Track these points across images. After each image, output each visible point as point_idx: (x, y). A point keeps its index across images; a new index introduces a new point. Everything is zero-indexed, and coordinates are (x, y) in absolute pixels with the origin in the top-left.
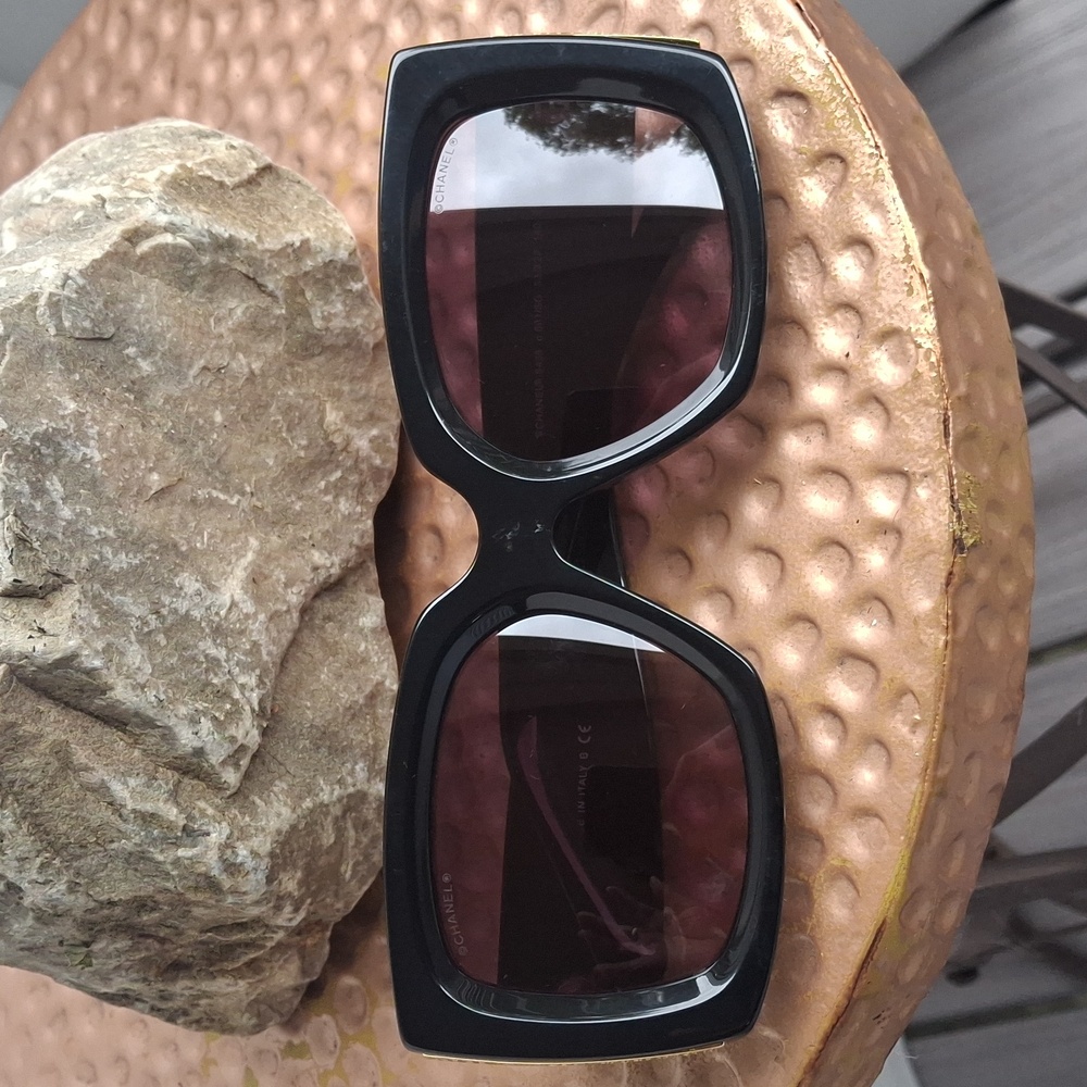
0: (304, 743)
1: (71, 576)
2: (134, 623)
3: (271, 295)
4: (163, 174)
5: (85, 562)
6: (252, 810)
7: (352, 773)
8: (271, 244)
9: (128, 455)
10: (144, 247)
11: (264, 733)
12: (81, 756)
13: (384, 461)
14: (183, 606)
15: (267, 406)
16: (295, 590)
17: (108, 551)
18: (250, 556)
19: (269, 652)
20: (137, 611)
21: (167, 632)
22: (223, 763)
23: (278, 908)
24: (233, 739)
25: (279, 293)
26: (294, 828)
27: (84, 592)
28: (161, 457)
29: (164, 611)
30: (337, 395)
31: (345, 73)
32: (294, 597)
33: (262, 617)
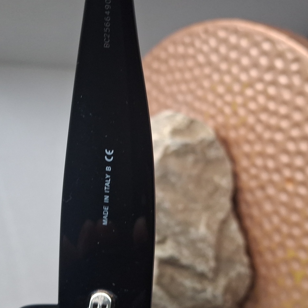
1: (169, 236)
15: (201, 181)
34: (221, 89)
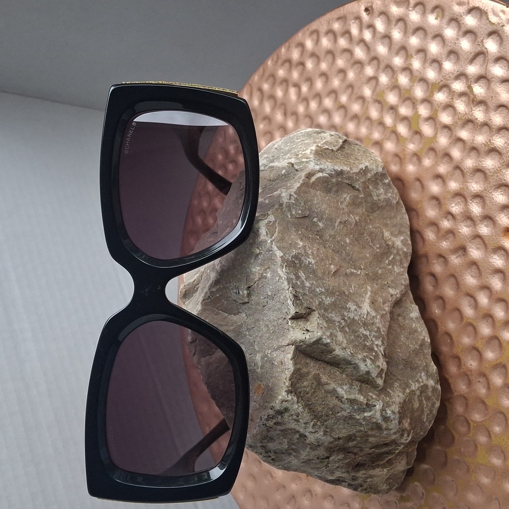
0: (401, 367)
1: (314, 308)
2: (337, 324)
3: (358, 190)
4: (312, 150)
5: (317, 303)
6: (388, 395)
7: (421, 377)
8: (355, 170)
9: (322, 260)
10: (313, 179)
11: (388, 363)
12: (324, 379)
13: (408, 249)
14: (352, 315)
15: (363, 234)
16: (386, 305)
17: (323, 297)
18: (369, 293)
19: (383, 330)
20: (337, 319)
21: (348, 326)
22: (377, 377)
23: (402, 435)
24: (378, 366)
25: (361, 189)
26: (405, 401)
27: (319, 314)
28: (333, 259)
29: (346, 318)
30: (386, 225)
31: (362, 98)
32: (387, 308)
33: (378, 317)
34: (392, 98)
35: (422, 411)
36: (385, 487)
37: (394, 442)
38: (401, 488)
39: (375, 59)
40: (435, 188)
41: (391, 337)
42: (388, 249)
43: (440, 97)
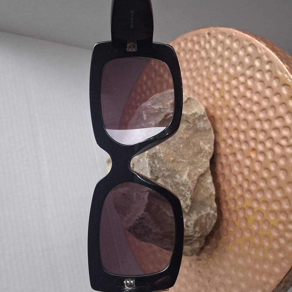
0: (199, 204)
1: (159, 177)
2: (169, 184)
3: (190, 123)
4: (170, 103)
5: (161, 174)
6: (190, 216)
7: (207, 209)
8: (190, 114)
9: (167, 155)
10: (168, 117)
11: (192, 202)
12: (161, 207)
13: (211, 151)
14: (177, 181)
15: (189, 143)
16: (195, 176)
17: (165, 172)
18: (188, 171)
19: (192, 188)
20: (170, 182)
21: (175, 186)
22: (185, 208)
23: (195, 233)
24: (186, 204)
25: (191, 122)
26: (197, 219)
27: (161, 180)
28: (172, 155)
29: (174, 182)
30: (202, 139)
31: (202, 75)
32: (196, 178)
33: (190, 182)
34: (214, 79)
35: (207, 224)
36: (189, 253)
37: (191, 236)
38: (198, 254)
39: (209, 58)
40: (227, 124)
41: (196, 190)
42: (201, 151)
43: (234, 82)
